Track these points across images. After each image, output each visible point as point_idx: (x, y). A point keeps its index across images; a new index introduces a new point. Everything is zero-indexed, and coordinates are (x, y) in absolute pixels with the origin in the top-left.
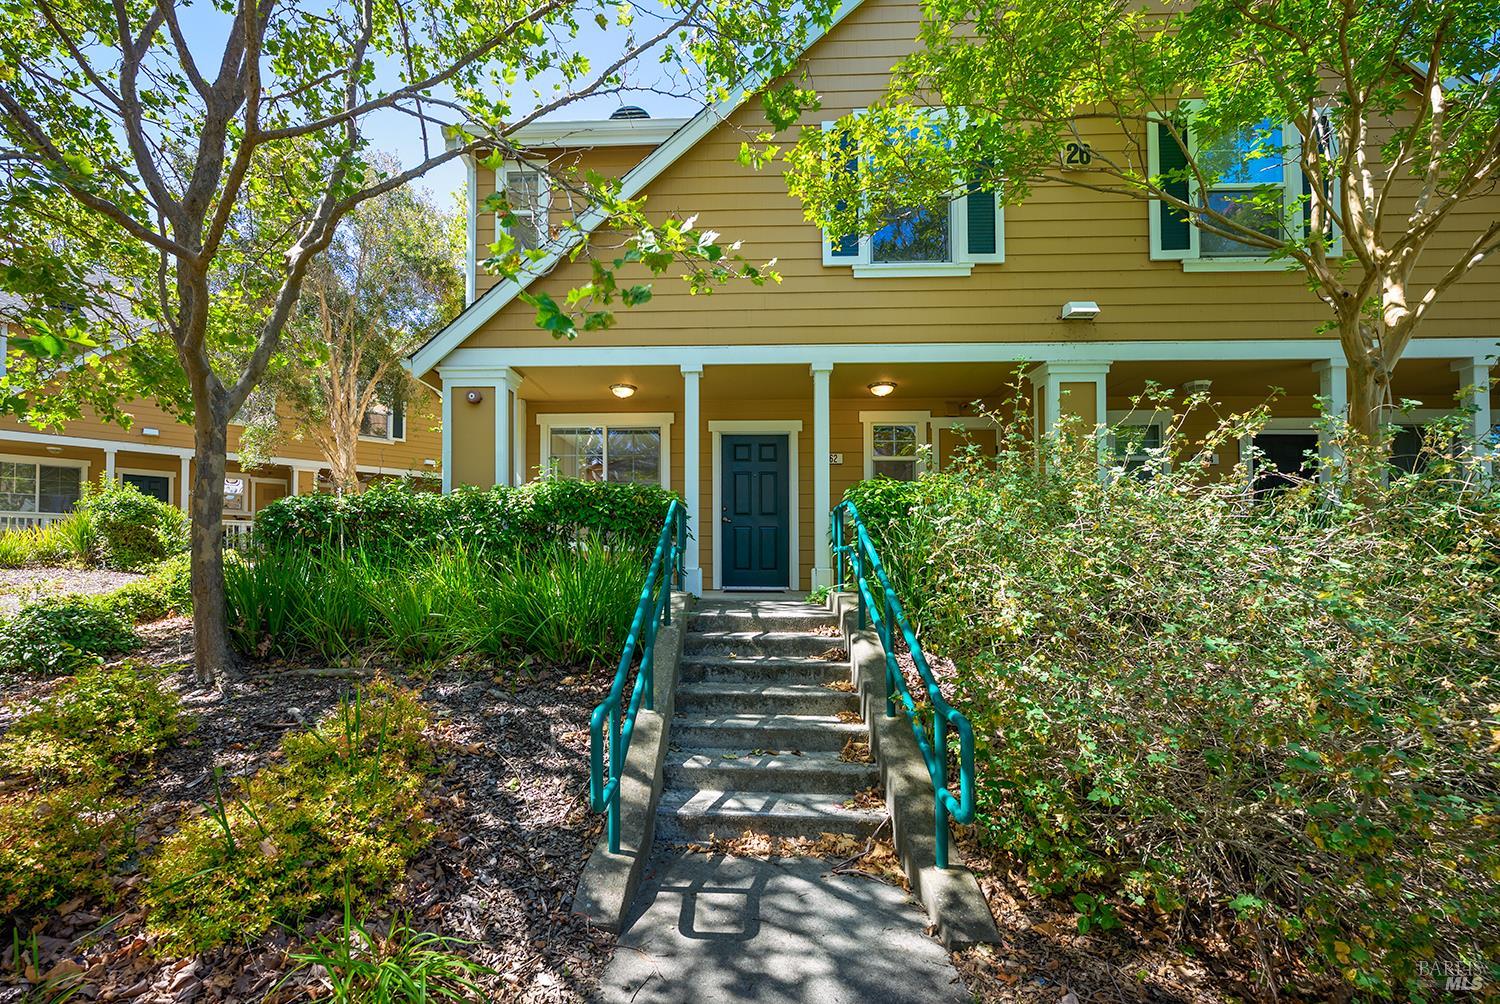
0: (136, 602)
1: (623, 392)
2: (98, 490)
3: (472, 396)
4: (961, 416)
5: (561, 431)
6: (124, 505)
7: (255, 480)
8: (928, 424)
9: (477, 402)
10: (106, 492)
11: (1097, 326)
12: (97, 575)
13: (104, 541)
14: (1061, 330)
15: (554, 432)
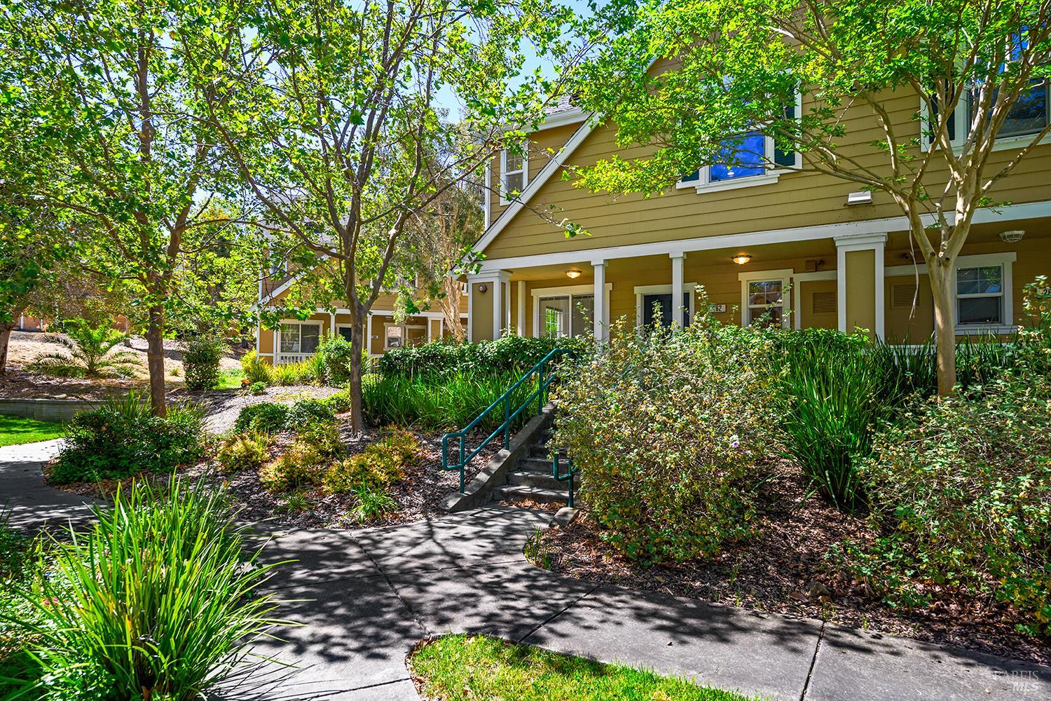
0: (338, 403)
1: (574, 275)
2: (326, 340)
3: (481, 288)
4: (816, 270)
5: (546, 299)
6: (338, 348)
7: (408, 327)
8: (791, 279)
9: (485, 291)
10: (330, 341)
11: (877, 207)
12: (325, 389)
13: (329, 370)
14: (847, 214)
15: (542, 300)
